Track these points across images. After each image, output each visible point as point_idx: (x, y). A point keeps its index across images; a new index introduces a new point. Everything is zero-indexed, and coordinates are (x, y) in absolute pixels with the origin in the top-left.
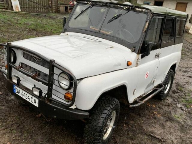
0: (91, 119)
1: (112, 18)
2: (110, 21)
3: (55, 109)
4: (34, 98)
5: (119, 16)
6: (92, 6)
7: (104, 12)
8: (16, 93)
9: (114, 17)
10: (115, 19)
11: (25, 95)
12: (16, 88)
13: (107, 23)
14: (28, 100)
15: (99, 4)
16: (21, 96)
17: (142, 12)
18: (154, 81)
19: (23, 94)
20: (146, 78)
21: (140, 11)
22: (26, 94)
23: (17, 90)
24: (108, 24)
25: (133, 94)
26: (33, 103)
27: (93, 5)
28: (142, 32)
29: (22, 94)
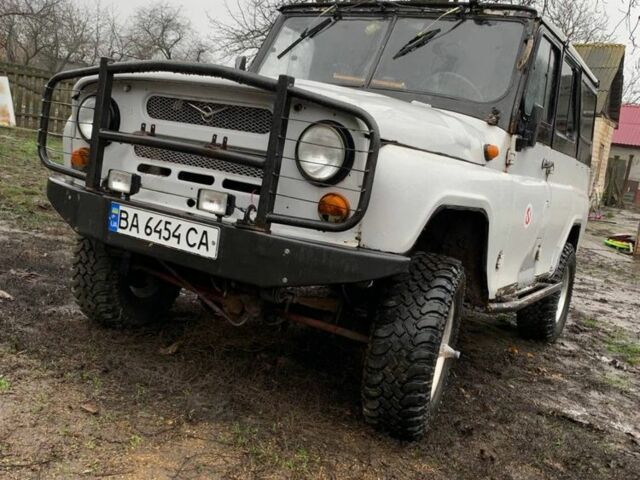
0: (394, 307)
1: (411, 42)
2: (404, 52)
3: (287, 251)
4: (200, 228)
5: (430, 35)
6: (334, 18)
7: (377, 33)
8: (120, 231)
9: (418, 38)
10: (418, 46)
11: (162, 226)
12: (122, 211)
13: (395, 58)
14: (172, 243)
15: (361, 10)
16: (142, 236)
17: (505, 18)
18: (537, 253)
19: (153, 228)
20: (526, 226)
21: (499, 16)
22: (167, 223)
23: (126, 219)
24: (396, 60)
25: (497, 267)
26: (194, 250)
27: (338, 16)
28: (515, 71)
29: (147, 227)
